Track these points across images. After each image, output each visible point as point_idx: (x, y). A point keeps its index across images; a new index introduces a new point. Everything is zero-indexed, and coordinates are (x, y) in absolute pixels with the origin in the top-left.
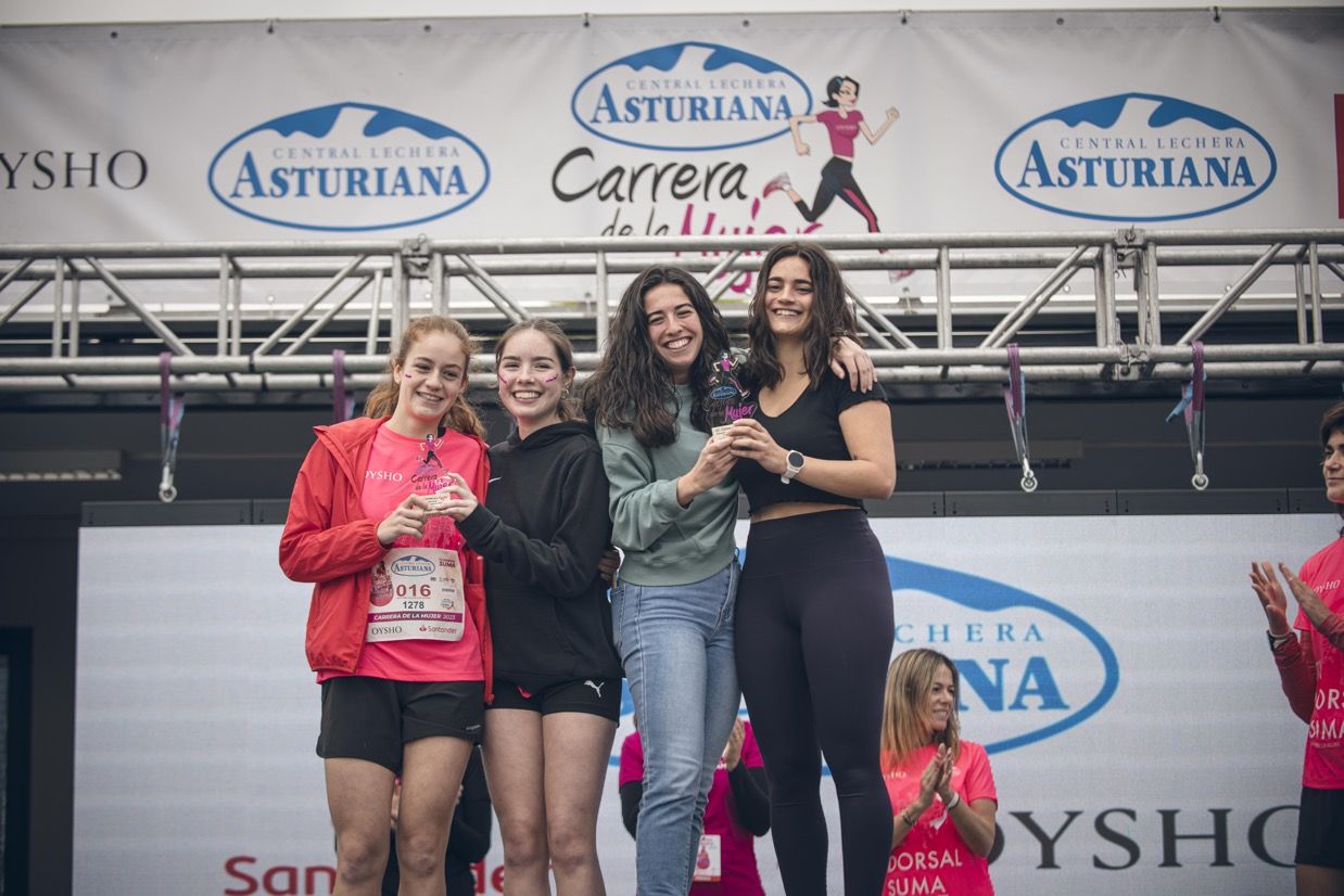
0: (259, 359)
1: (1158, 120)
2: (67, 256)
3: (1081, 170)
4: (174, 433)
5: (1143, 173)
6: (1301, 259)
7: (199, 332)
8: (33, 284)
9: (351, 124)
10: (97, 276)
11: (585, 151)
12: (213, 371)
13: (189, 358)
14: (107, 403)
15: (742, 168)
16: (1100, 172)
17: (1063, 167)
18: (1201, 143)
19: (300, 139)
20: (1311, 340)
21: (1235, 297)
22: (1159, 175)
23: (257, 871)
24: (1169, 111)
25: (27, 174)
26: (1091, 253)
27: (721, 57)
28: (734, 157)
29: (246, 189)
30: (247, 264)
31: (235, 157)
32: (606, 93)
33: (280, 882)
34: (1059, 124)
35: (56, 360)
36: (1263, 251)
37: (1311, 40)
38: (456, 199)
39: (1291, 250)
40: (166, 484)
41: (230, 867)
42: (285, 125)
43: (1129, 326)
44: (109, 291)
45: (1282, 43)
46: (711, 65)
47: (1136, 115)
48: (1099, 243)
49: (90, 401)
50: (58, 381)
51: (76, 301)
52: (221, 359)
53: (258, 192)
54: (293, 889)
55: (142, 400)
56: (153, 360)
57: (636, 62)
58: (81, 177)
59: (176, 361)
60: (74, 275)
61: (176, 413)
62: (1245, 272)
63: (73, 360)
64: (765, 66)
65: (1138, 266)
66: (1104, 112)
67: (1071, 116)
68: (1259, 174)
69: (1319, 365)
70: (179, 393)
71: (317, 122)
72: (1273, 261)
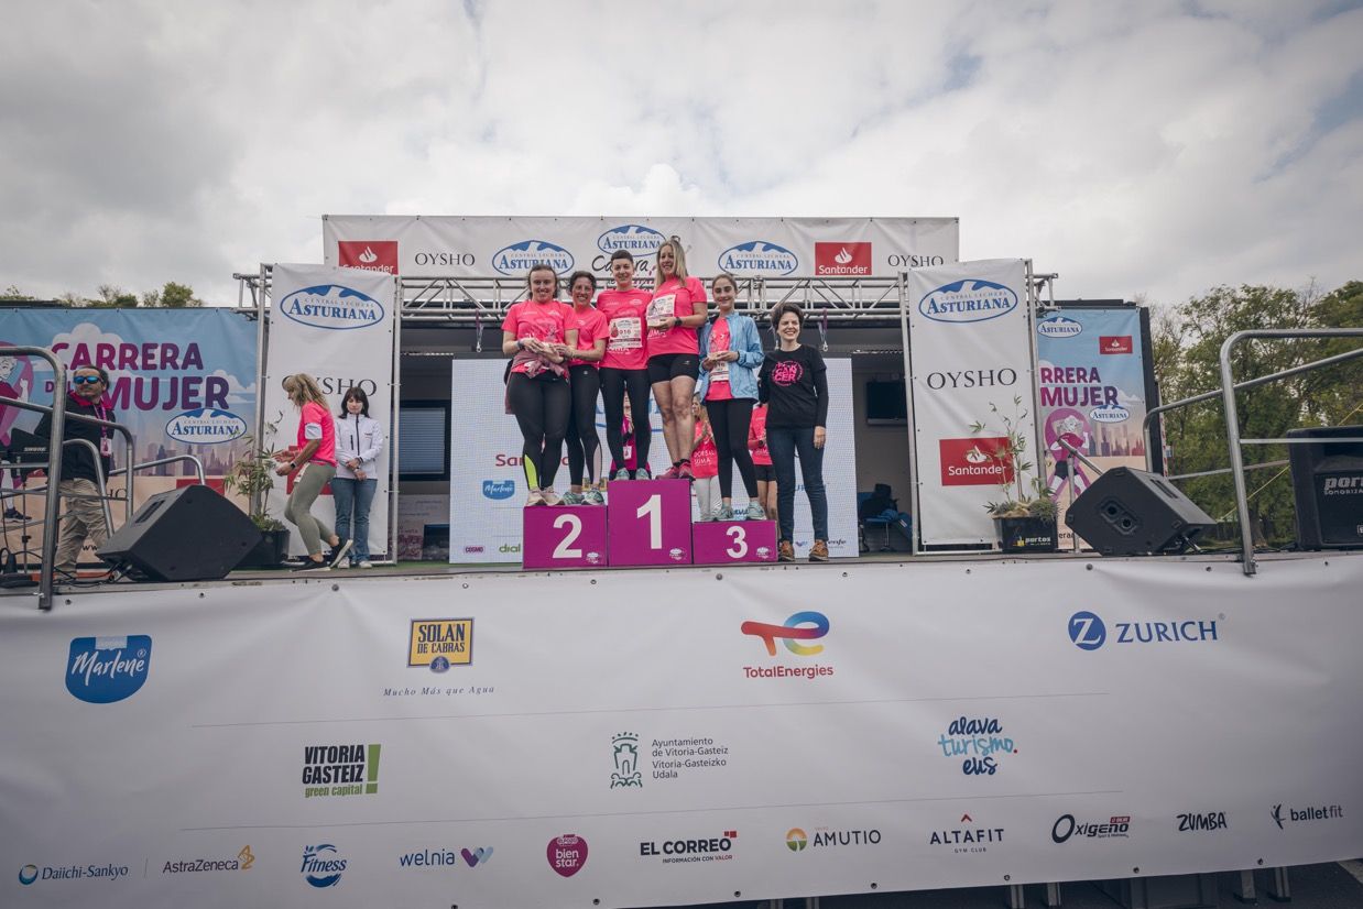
0: (505, 310)
1: (765, 249)
2: (448, 279)
3: (743, 264)
4: (481, 333)
5: (760, 264)
6: (807, 286)
7: (488, 305)
8: (437, 290)
9: (534, 246)
10: (458, 287)
11: (602, 257)
12: (492, 314)
13: (484, 310)
14: (463, 326)
15: (646, 262)
16: (748, 264)
17: (737, 263)
18: (777, 256)
19: (519, 251)
20: (809, 307)
21: (787, 297)
22: (765, 265)
23: (505, 459)
24: (768, 247)
25: (438, 260)
26: (747, 283)
27: (640, 229)
28: (644, 259)
29: (504, 266)
30: (502, 283)
31: (500, 256)
32: (608, 239)
33: (512, 462)
34: (736, 251)
35: (444, 310)
36: (795, 283)
37: (810, 226)
38: (565, 269)
39: (804, 283)
40: (478, 347)
41: (497, 458)
42: (514, 247)
43: (757, 306)
44: (463, 294)
45: (801, 227)
46: (637, 232)
47: (758, 247)
48: (750, 279)
49: (459, 325)
50: (447, 318)
51: (451, 298)
52: (494, 310)
53: (507, 267)
54: (516, 464)
55: (472, 325)
56: (474, 310)
57: (616, 231)
58: (455, 262)
59: (481, 311)
60: (451, 286)
61: (482, 328)
62: (788, 290)
63: (451, 310)
64: (653, 232)
65: (761, 286)
66: (749, 247)
67: (740, 248)
68: (793, 265)
69: (811, 317)
70: (482, 322)
71: (524, 246)
72: (798, 287)
